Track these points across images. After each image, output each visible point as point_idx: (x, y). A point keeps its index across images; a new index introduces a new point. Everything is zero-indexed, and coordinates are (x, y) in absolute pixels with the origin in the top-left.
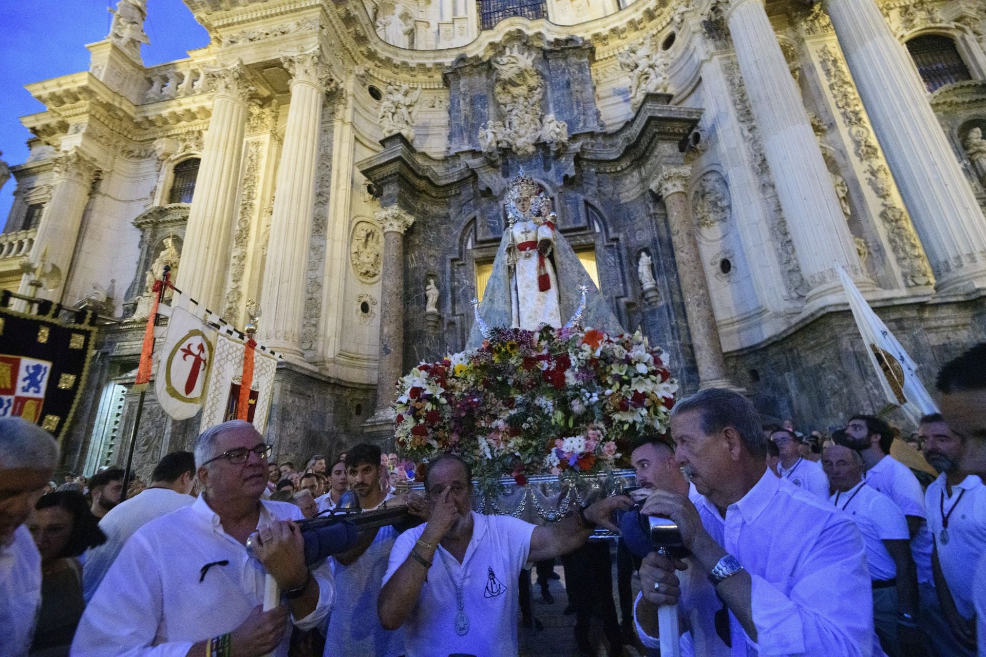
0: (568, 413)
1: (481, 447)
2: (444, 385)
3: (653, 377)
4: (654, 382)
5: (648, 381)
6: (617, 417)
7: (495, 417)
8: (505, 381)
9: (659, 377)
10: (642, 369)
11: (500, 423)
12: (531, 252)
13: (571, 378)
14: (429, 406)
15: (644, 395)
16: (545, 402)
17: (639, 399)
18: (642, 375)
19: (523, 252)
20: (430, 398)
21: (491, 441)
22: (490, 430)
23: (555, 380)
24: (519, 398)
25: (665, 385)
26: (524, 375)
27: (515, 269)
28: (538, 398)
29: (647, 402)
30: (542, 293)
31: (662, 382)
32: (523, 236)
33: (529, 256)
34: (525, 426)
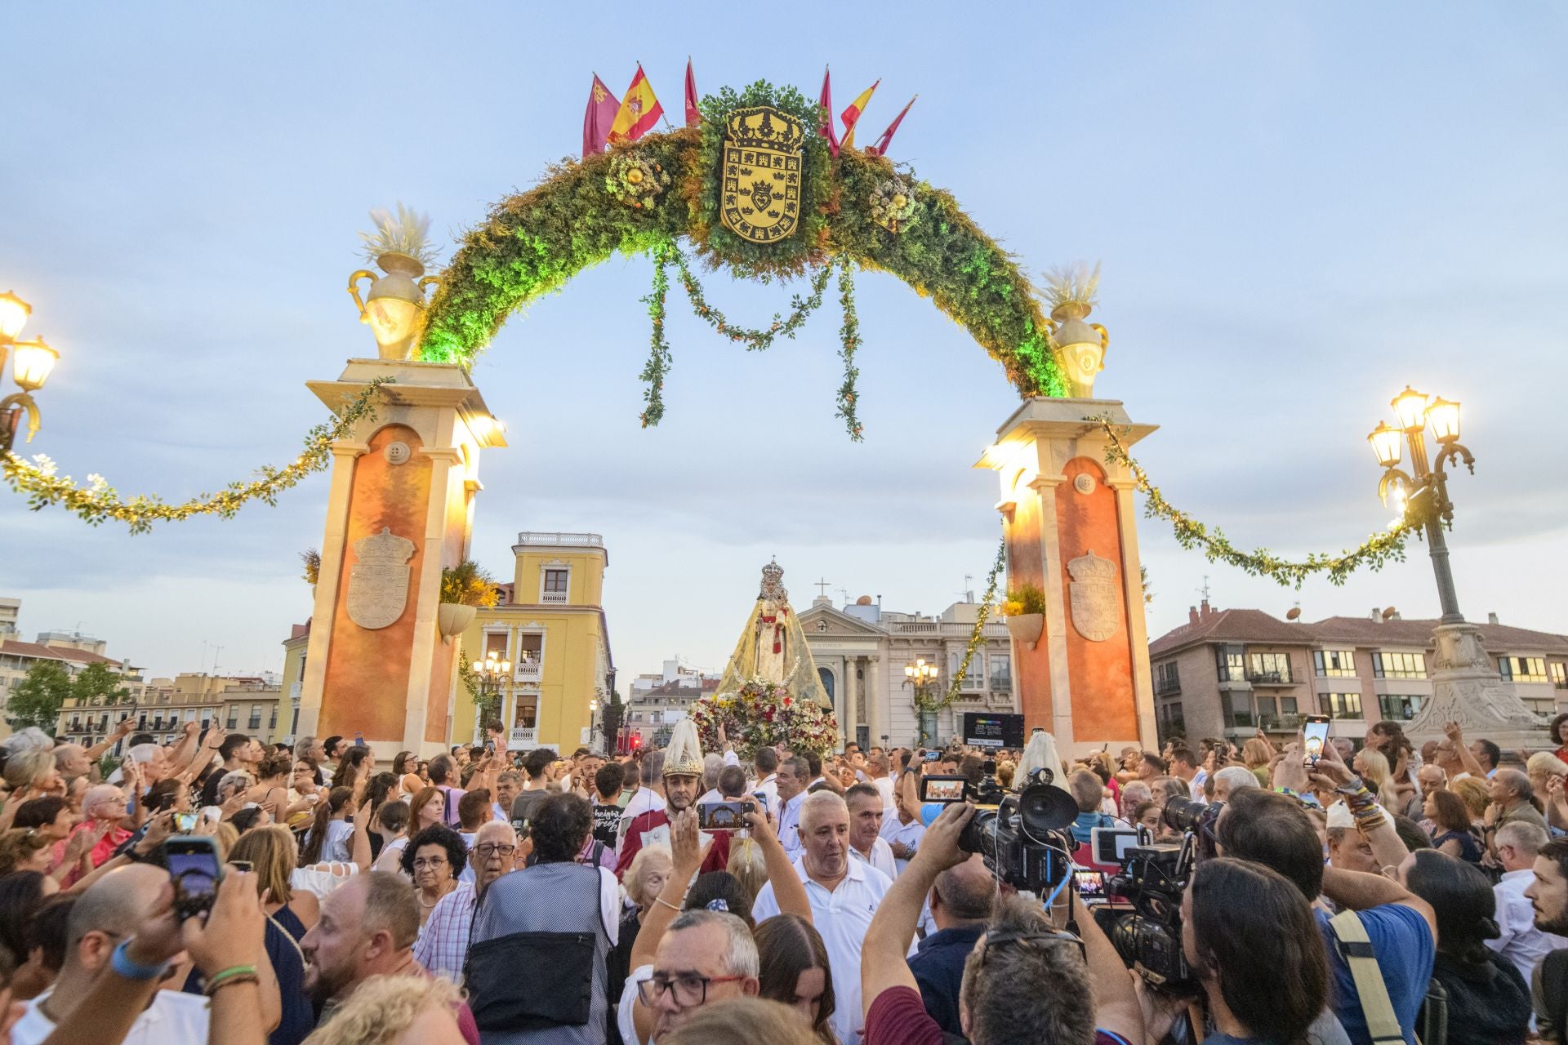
0: (771, 735)
2: (714, 713)
6: (792, 740)
8: (744, 714)
10: (806, 719)
11: (740, 735)
12: (770, 625)
13: (775, 718)
14: (705, 723)
16: (762, 727)
17: (803, 733)
20: (706, 719)
23: (768, 717)
24: (750, 722)
26: (754, 712)
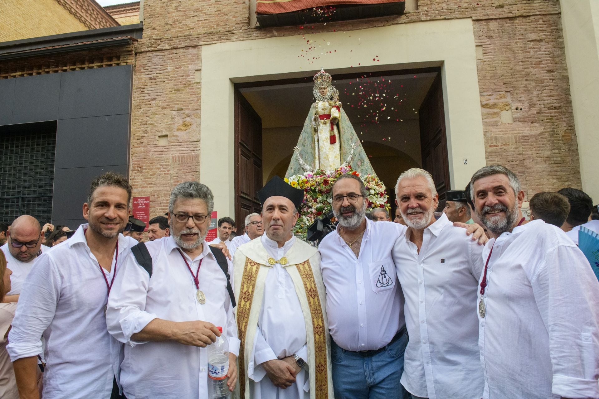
1: (304, 220)
3: (376, 195)
4: (377, 198)
5: (374, 197)
7: (310, 207)
9: (379, 195)
12: (326, 121)
15: (372, 203)
18: (372, 194)
19: (322, 121)
21: (308, 218)
22: (308, 213)
25: (381, 199)
27: (317, 130)
28: (329, 198)
29: (373, 206)
30: (332, 145)
31: (380, 197)
32: (323, 111)
33: (325, 123)
34: (324, 211)
